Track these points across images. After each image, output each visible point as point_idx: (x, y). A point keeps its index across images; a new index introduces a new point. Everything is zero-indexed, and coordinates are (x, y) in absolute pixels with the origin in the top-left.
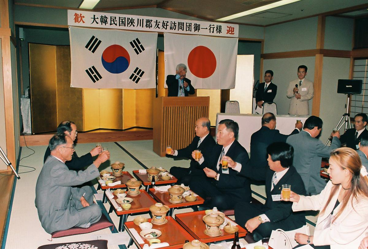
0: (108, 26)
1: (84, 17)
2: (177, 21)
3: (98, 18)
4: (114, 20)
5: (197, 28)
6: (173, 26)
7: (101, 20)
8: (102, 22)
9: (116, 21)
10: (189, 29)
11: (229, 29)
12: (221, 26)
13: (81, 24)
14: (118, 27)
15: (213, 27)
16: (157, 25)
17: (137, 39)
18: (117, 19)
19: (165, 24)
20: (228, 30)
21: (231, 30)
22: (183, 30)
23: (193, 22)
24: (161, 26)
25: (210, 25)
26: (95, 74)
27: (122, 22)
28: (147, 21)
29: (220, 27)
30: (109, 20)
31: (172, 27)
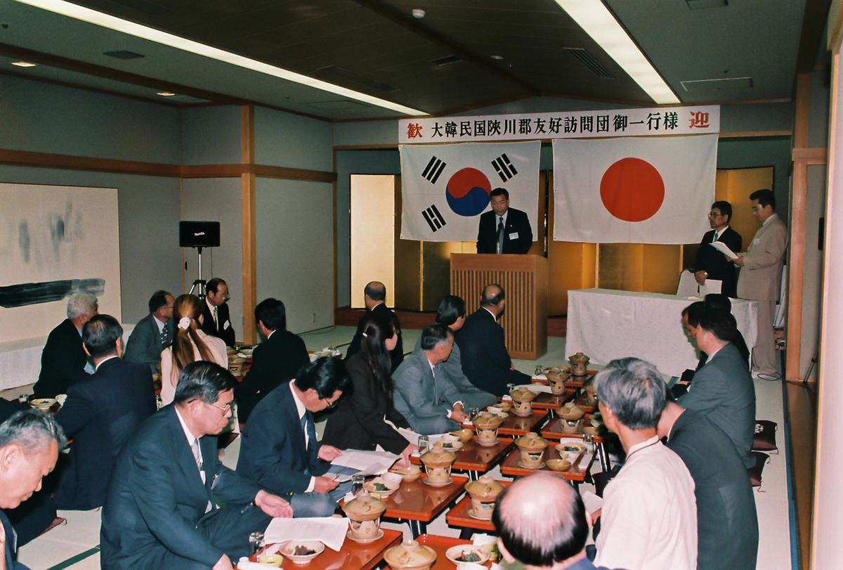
0: (457, 138)
1: (421, 128)
2: (578, 115)
3: (441, 127)
4: (467, 127)
5: (621, 123)
6: (570, 126)
7: (446, 129)
8: (447, 132)
9: (470, 128)
10: (604, 128)
11: (694, 117)
12: (675, 113)
13: (417, 140)
14: (472, 138)
15: (657, 117)
16: (540, 127)
17: (504, 156)
18: (472, 125)
19: (556, 124)
20: (693, 120)
21: (700, 119)
22: (591, 131)
23: (612, 113)
24: (546, 127)
25: (650, 115)
26: (436, 217)
27: (480, 128)
28: (521, 123)
29: (674, 115)
30: (458, 129)
31: (568, 128)
